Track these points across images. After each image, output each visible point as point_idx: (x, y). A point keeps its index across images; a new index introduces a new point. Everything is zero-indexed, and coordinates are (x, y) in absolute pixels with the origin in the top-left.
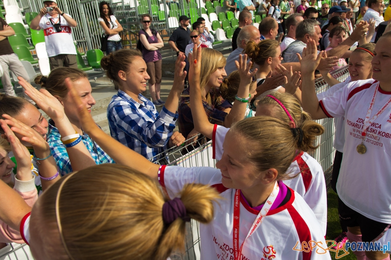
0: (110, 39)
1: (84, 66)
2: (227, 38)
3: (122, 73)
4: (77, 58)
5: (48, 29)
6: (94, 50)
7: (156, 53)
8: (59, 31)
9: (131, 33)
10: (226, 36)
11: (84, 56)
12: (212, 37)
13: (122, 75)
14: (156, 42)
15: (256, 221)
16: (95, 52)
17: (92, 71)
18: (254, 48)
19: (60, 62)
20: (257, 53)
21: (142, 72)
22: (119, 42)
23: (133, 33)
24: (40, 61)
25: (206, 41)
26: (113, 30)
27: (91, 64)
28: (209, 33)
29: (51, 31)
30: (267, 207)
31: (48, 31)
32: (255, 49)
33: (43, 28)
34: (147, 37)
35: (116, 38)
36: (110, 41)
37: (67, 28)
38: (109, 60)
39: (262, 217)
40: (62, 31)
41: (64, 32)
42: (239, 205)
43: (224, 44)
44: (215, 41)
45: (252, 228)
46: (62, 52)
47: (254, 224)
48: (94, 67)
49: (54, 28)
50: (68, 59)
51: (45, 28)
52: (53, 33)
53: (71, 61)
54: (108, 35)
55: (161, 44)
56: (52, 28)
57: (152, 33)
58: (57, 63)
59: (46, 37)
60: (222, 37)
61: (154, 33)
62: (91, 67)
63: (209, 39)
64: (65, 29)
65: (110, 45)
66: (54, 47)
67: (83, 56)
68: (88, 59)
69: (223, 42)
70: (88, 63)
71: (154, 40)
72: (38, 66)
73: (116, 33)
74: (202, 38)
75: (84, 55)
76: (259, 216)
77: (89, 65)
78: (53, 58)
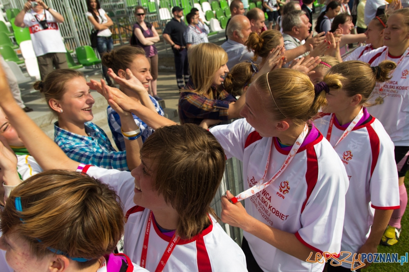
0: (100, 34)
1: (74, 64)
2: (222, 28)
3: (122, 72)
4: (66, 56)
5: (34, 26)
6: (84, 47)
7: (152, 48)
8: (45, 28)
9: (120, 26)
10: (221, 26)
11: (74, 53)
12: (207, 28)
13: (122, 74)
14: (151, 35)
15: (343, 135)
16: (84, 50)
17: (84, 69)
18: (257, 40)
19: (49, 61)
20: (261, 45)
21: (144, 72)
22: (109, 38)
23: (122, 27)
24: (26, 61)
25: (201, 32)
26: (102, 25)
27: (81, 61)
28: (203, 25)
29: (37, 28)
30: (352, 125)
31: (33, 29)
32: (260, 40)
33: (27, 25)
34: (143, 31)
35: (107, 33)
36: (99, 37)
37: (54, 25)
38: (110, 57)
39: (348, 132)
40: (49, 28)
41: (51, 29)
42: (332, 126)
43: (219, 35)
44: (210, 32)
45: (340, 140)
46: (50, 51)
47: (341, 137)
48: (84, 65)
49: (40, 25)
50: (58, 58)
51: (30, 25)
52: (39, 30)
53: (61, 59)
54: (98, 31)
55: (156, 38)
56: (38, 25)
57: (147, 26)
58: (46, 62)
59: (32, 35)
60: (217, 28)
61: (149, 26)
62: (81, 65)
63: (203, 30)
64: (52, 26)
65: (101, 41)
66: (41, 45)
67: (71, 54)
68: (77, 57)
69: (218, 33)
70: (78, 60)
71: (149, 34)
72: (25, 66)
73: (106, 27)
74: (197, 30)
75: (72, 52)
76: (346, 131)
77: (79, 63)
78: (42, 58)
